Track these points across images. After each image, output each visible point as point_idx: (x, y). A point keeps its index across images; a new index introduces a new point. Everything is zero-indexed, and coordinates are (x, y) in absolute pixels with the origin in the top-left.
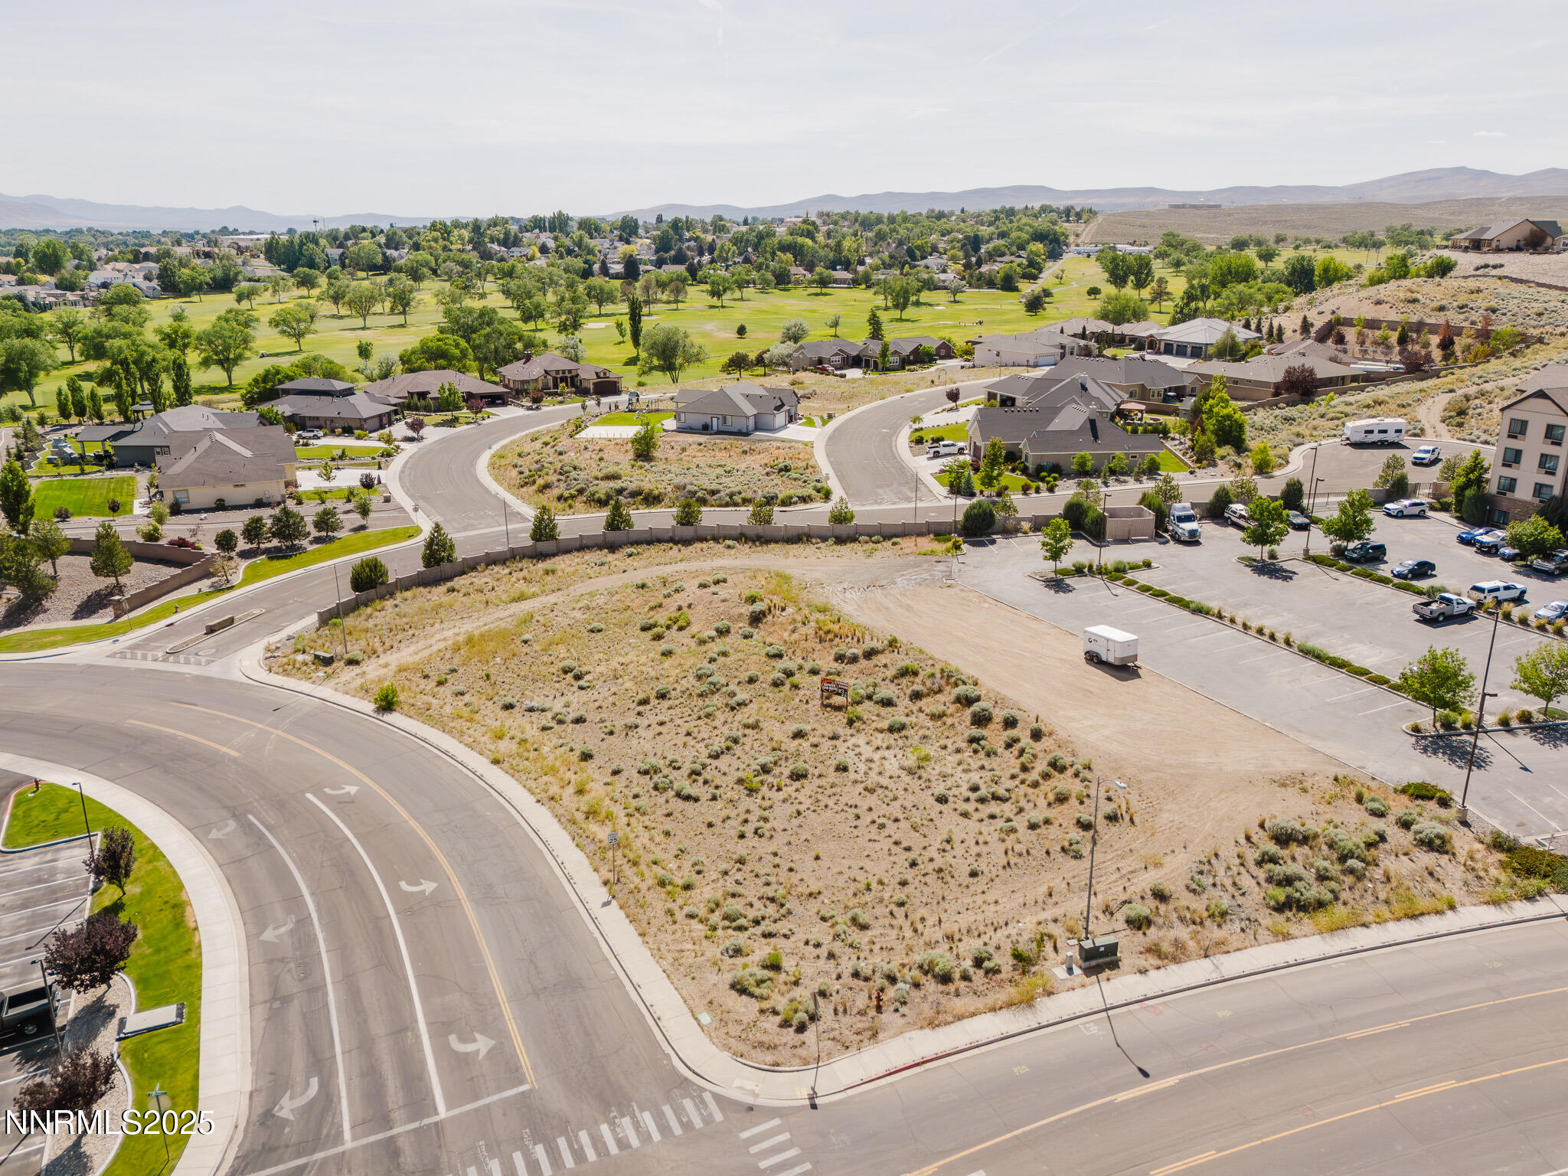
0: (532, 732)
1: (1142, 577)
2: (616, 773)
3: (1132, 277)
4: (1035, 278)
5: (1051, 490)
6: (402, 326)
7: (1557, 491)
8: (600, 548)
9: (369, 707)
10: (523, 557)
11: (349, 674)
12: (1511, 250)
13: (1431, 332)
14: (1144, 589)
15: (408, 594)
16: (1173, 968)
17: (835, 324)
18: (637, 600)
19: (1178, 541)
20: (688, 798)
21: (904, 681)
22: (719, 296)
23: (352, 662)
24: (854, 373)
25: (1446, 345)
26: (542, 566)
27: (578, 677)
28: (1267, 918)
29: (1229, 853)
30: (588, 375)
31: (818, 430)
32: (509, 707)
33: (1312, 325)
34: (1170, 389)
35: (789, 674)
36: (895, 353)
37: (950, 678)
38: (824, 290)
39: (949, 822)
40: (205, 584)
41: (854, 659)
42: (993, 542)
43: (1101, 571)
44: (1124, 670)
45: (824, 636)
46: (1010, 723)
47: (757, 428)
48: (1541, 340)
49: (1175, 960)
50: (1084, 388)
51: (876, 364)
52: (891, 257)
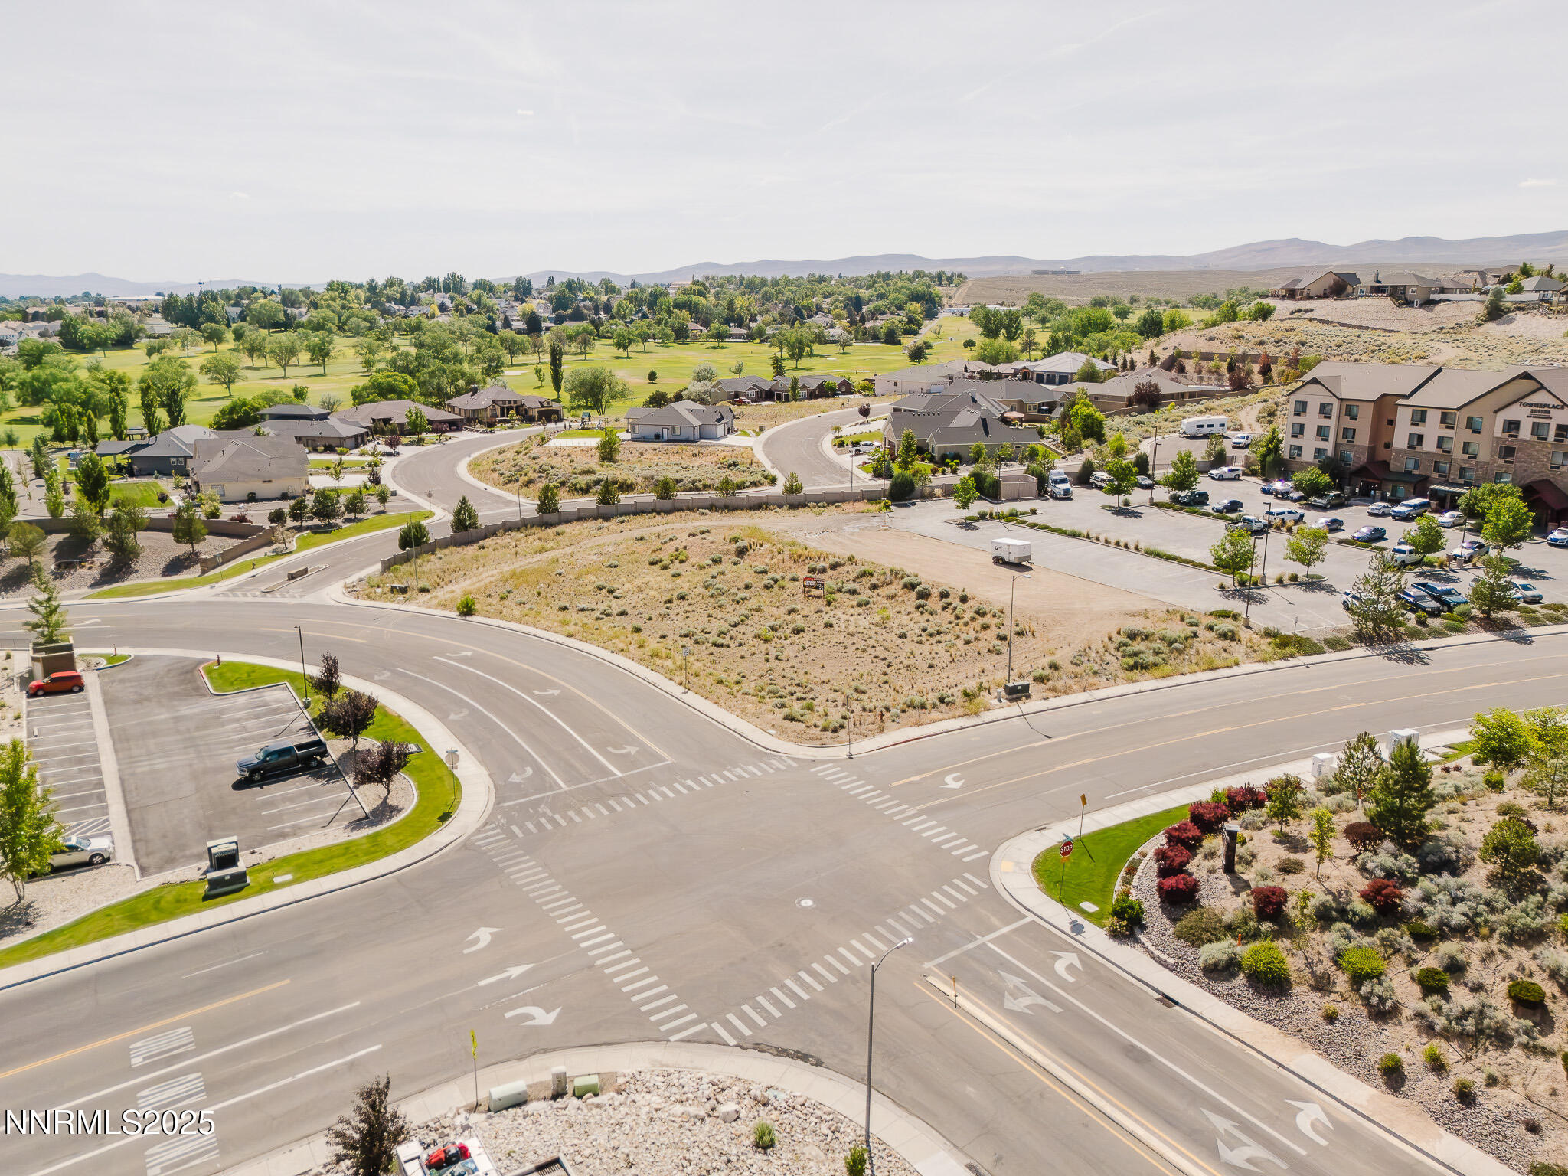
0: (590, 622)
1: (1031, 519)
2: (664, 637)
3: (1003, 331)
4: (915, 333)
5: (954, 472)
6: (322, 376)
7: (1330, 453)
8: (596, 519)
9: (454, 614)
10: (532, 526)
11: (424, 597)
12: (1319, 297)
13: (1255, 362)
14: (1033, 525)
15: (446, 551)
16: (1064, 697)
17: (739, 371)
19: (1054, 497)
20: (721, 646)
21: (864, 580)
22: (625, 348)
23: (424, 590)
24: (768, 404)
25: (1266, 371)
26: (551, 530)
27: (611, 591)
28: (1122, 674)
29: (1097, 645)
30: (532, 405)
31: (753, 439)
32: (564, 609)
33: (1159, 358)
34: (1043, 404)
35: (776, 581)
36: (804, 387)
37: (896, 574)
38: (721, 344)
39: (909, 646)
40: (268, 550)
41: (823, 570)
42: (914, 504)
43: (999, 517)
44: (1021, 566)
45: (796, 559)
46: (944, 595)
47: (701, 438)
49: (1066, 693)
50: (974, 400)
51: (787, 397)
52: (781, 315)
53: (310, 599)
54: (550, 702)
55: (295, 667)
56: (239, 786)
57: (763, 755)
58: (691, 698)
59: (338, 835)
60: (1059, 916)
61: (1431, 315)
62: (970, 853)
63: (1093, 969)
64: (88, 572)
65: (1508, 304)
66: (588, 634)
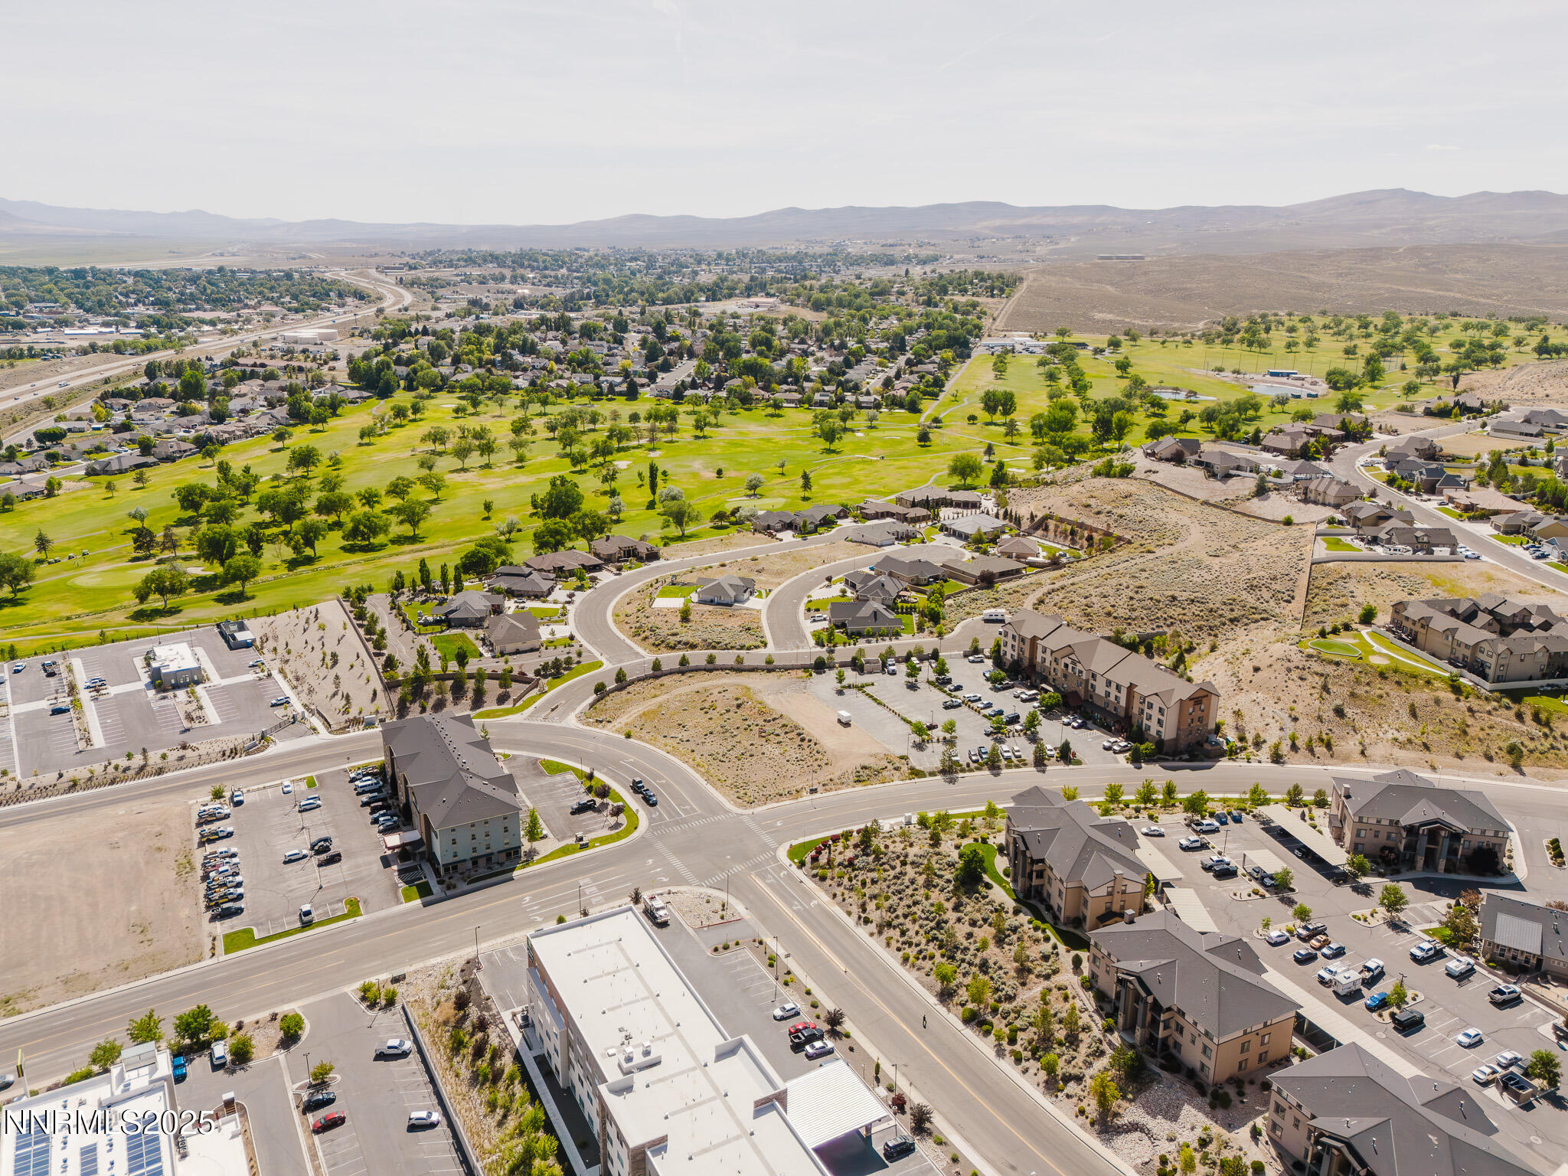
0: (676, 744)
1: (868, 689)
2: (702, 755)
3: (1001, 407)
4: (936, 395)
5: (853, 645)
6: (488, 466)
8: (680, 674)
9: (623, 737)
10: (652, 678)
11: (610, 725)
12: (1168, 460)
13: (1086, 529)
14: (868, 694)
15: (614, 696)
17: (782, 466)
18: (696, 697)
19: (887, 673)
20: (722, 761)
21: (783, 728)
22: (702, 429)
23: (609, 722)
24: (787, 536)
25: (1090, 539)
26: (658, 682)
28: (852, 784)
29: (850, 771)
30: (643, 550)
31: (763, 600)
32: (665, 736)
33: (1036, 516)
34: (931, 577)
35: (749, 726)
36: (812, 523)
37: (796, 727)
38: (777, 412)
39: (789, 766)
40: (539, 690)
41: (769, 721)
42: (823, 673)
43: (856, 687)
44: (847, 725)
45: (760, 711)
46: (810, 741)
47: (735, 602)
48: (1129, 542)
49: (829, 791)
51: (800, 530)
52: (830, 370)
53: (563, 724)
54: (662, 785)
55: (578, 766)
56: (573, 813)
57: (727, 812)
58: (709, 788)
59: (606, 832)
60: (787, 861)
61: (1224, 487)
62: (773, 845)
63: (790, 876)
64: (467, 702)
65: (1270, 485)
66: (673, 751)
